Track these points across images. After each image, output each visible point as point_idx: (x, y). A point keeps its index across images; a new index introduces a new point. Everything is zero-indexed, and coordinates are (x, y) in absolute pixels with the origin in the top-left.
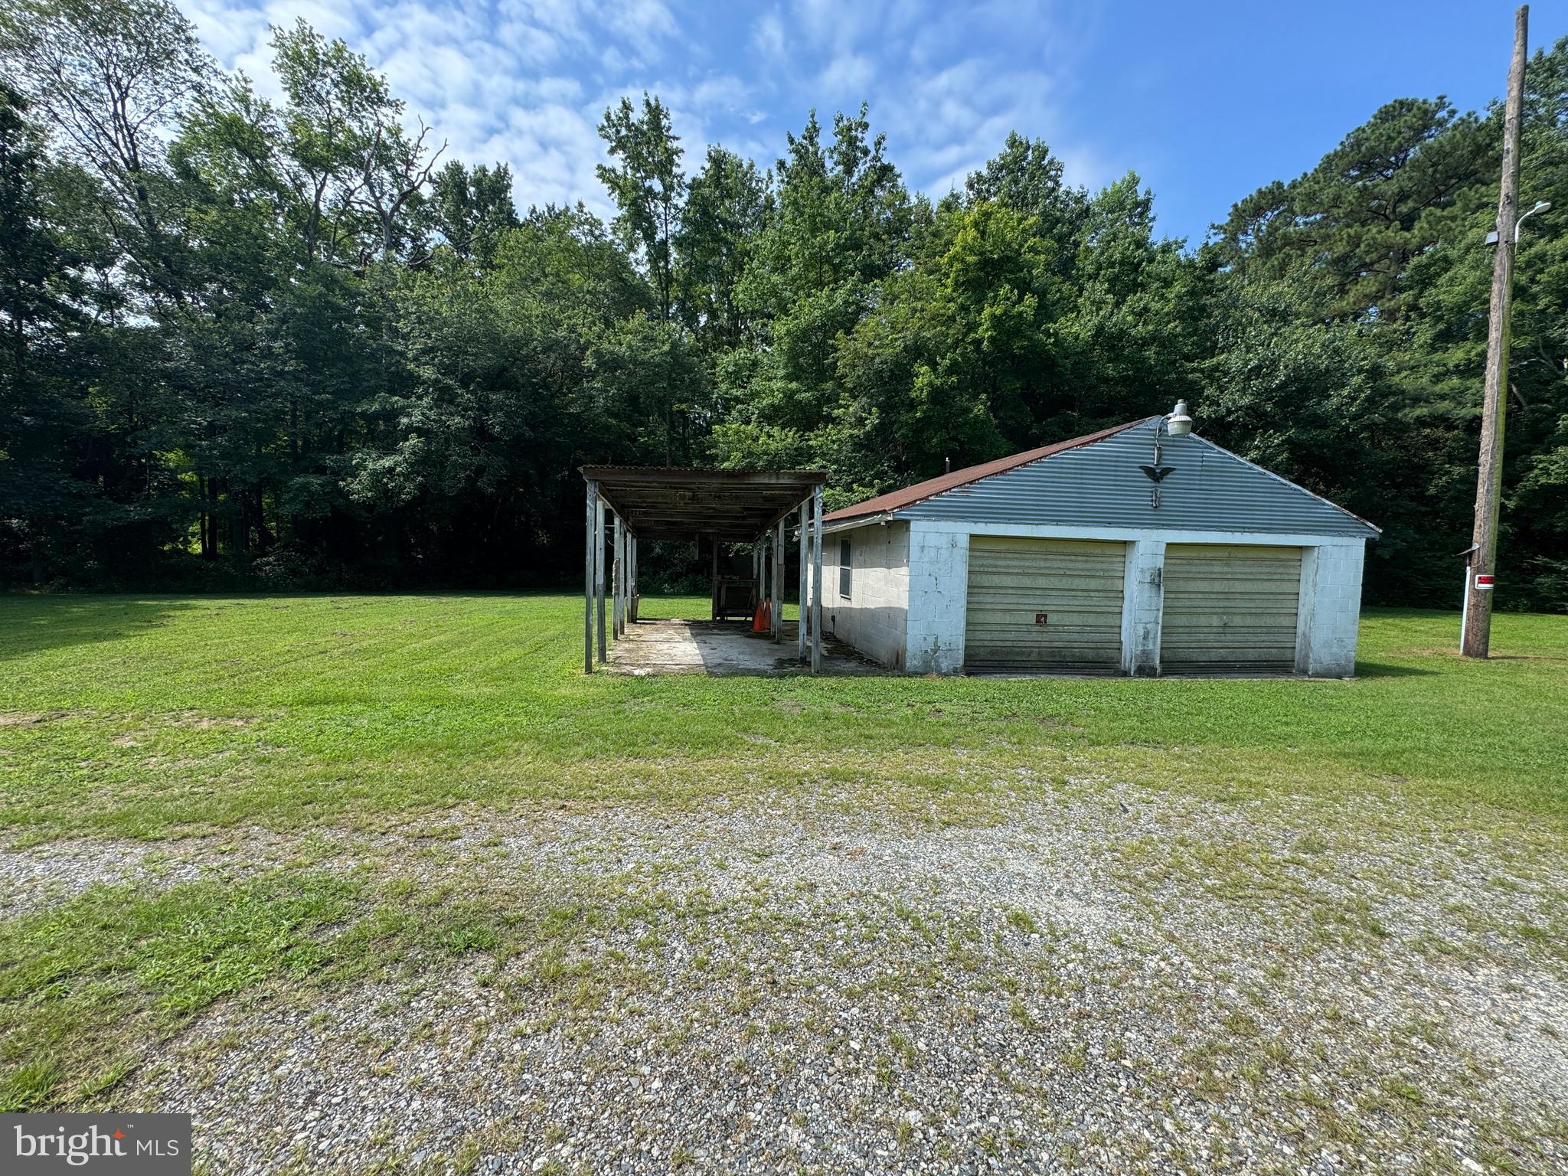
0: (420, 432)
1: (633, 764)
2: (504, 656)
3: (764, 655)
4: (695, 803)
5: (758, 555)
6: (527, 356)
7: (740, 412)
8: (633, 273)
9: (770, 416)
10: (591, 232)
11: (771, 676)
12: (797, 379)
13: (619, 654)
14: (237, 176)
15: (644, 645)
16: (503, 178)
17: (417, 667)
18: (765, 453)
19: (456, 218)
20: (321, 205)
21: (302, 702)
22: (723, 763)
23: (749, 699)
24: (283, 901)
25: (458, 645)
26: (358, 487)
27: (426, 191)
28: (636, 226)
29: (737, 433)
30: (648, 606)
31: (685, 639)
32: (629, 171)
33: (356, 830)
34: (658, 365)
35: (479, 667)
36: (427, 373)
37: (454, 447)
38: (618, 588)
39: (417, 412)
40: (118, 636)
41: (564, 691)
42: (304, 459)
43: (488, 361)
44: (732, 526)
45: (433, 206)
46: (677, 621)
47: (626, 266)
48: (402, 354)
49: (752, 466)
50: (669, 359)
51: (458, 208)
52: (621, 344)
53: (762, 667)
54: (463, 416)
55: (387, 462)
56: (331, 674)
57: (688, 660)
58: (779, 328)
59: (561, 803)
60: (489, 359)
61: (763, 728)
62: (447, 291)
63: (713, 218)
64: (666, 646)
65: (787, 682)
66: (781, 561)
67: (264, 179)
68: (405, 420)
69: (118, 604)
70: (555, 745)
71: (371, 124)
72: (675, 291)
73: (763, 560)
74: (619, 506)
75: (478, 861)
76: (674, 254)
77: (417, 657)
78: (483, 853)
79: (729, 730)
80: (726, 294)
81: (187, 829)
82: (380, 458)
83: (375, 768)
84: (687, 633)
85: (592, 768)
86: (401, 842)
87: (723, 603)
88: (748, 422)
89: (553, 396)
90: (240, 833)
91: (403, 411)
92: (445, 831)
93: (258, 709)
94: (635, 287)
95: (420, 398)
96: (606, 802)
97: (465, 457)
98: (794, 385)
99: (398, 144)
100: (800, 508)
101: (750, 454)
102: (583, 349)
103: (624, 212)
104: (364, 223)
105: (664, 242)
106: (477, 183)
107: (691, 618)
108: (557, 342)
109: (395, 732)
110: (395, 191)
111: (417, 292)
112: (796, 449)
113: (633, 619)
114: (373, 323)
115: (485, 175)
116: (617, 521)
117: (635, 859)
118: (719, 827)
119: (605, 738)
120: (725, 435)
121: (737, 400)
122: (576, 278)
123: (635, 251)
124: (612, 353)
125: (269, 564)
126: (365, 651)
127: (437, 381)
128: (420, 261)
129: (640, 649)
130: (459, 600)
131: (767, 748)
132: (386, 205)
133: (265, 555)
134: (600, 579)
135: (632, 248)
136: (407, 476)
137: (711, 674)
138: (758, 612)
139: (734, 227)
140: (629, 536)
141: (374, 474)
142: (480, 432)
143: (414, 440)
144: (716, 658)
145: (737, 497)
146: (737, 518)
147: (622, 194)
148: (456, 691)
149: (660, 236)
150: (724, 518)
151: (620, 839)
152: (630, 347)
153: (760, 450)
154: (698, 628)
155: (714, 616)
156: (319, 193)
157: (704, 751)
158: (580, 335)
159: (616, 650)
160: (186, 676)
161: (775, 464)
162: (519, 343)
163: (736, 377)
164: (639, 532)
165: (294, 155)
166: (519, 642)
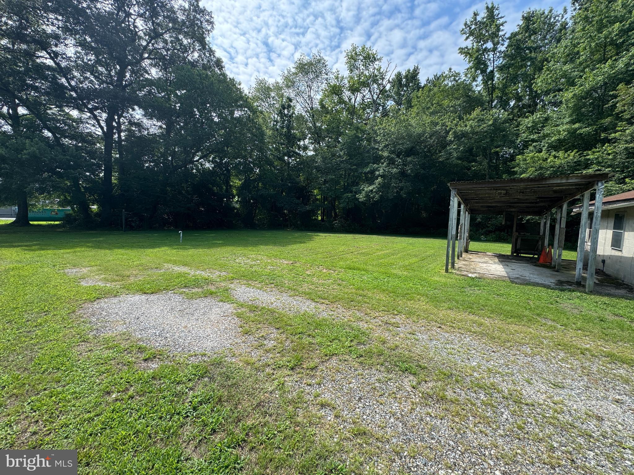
0: (382, 176)
1: (472, 317)
2: (410, 260)
3: (547, 277)
4: (509, 344)
5: (544, 223)
6: (423, 140)
7: (535, 147)
8: (474, 91)
9: (558, 146)
10: (455, 80)
11: (555, 289)
12: (579, 121)
13: (460, 266)
14: (334, 103)
15: (473, 263)
16: (416, 71)
17: (381, 261)
18: (552, 167)
19: (398, 94)
20: (356, 104)
21: (348, 268)
22: (524, 329)
23: (539, 298)
24: (348, 331)
25: (393, 255)
26: (361, 197)
27: (388, 87)
28: (477, 69)
29: (532, 158)
30: (473, 245)
31: (495, 263)
32: (475, 44)
33: (366, 314)
34: (486, 132)
35: (401, 264)
36: (386, 154)
37: (393, 180)
38: (461, 236)
39: (381, 169)
40: (305, 242)
41: (436, 278)
42: (347, 189)
43: (408, 144)
44: (528, 207)
45: (390, 92)
46: (490, 254)
47: (470, 90)
48: (377, 149)
49: (541, 175)
50: (492, 128)
51: (399, 89)
52: (466, 126)
53: (547, 283)
54: (397, 168)
55: (371, 188)
56: (355, 260)
57: (498, 273)
58: (568, 95)
59: (439, 325)
60: (408, 145)
61: (550, 316)
62: (394, 122)
63: (522, 49)
64: (485, 265)
65: (567, 294)
66: (563, 225)
67: (341, 101)
68: (377, 173)
69: (304, 234)
70: (435, 300)
71: (371, 70)
72: (497, 93)
73: (548, 225)
74: (465, 199)
75: (407, 338)
76: (497, 75)
77: (379, 258)
78: (409, 336)
79: (527, 313)
80: (530, 87)
81: (323, 301)
82: (369, 187)
83: (370, 294)
84: (496, 260)
85: (452, 314)
86: (380, 323)
87: (518, 247)
88: (540, 151)
89: (432, 155)
90: (335, 306)
91: (377, 169)
92: (394, 323)
93: (337, 268)
94: (476, 97)
95: (383, 164)
96: (460, 331)
97: (397, 183)
98: (577, 125)
99: (380, 73)
100: (583, 196)
101: (541, 168)
102: (447, 132)
103: (471, 64)
104: (368, 106)
105: (492, 72)
106: (406, 77)
107: (498, 253)
108: (436, 132)
109: (376, 283)
110: (378, 91)
111: (384, 125)
112: (575, 162)
113: (467, 251)
114: (369, 140)
115: (409, 72)
116: (462, 206)
117: (477, 361)
118: (525, 362)
119: (457, 302)
120: (525, 160)
121: (533, 141)
122: (446, 102)
123: (476, 81)
124: (462, 131)
125: (336, 223)
126: (364, 253)
127: (389, 156)
128: (385, 114)
129: (470, 265)
130: (392, 238)
131: (555, 328)
132: (375, 97)
133: (336, 220)
134: (454, 232)
135: (474, 80)
136: (376, 192)
137: (512, 282)
138: (543, 253)
139: (537, 49)
140: (467, 213)
141: (366, 192)
142: (403, 174)
143: (380, 179)
144: (514, 274)
145: (534, 192)
146: (533, 203)
147: (471, 56)
148: (395, 272)
149: (490, 69)
150: (523, 203)
151: (468, 349)
152: (471, 126)
153: (548, 165)
154: (502, 258)
155: (512, 253)
156: (355, 100)
157: (512, 320)
158: (447, 126)
159: (459, 264)
160: (320, 256)
161: (559, 172)
162: (420, 136)
163: (534, 129)
164: (472, 212)
165: (349, 90)
166: (416, 256)
